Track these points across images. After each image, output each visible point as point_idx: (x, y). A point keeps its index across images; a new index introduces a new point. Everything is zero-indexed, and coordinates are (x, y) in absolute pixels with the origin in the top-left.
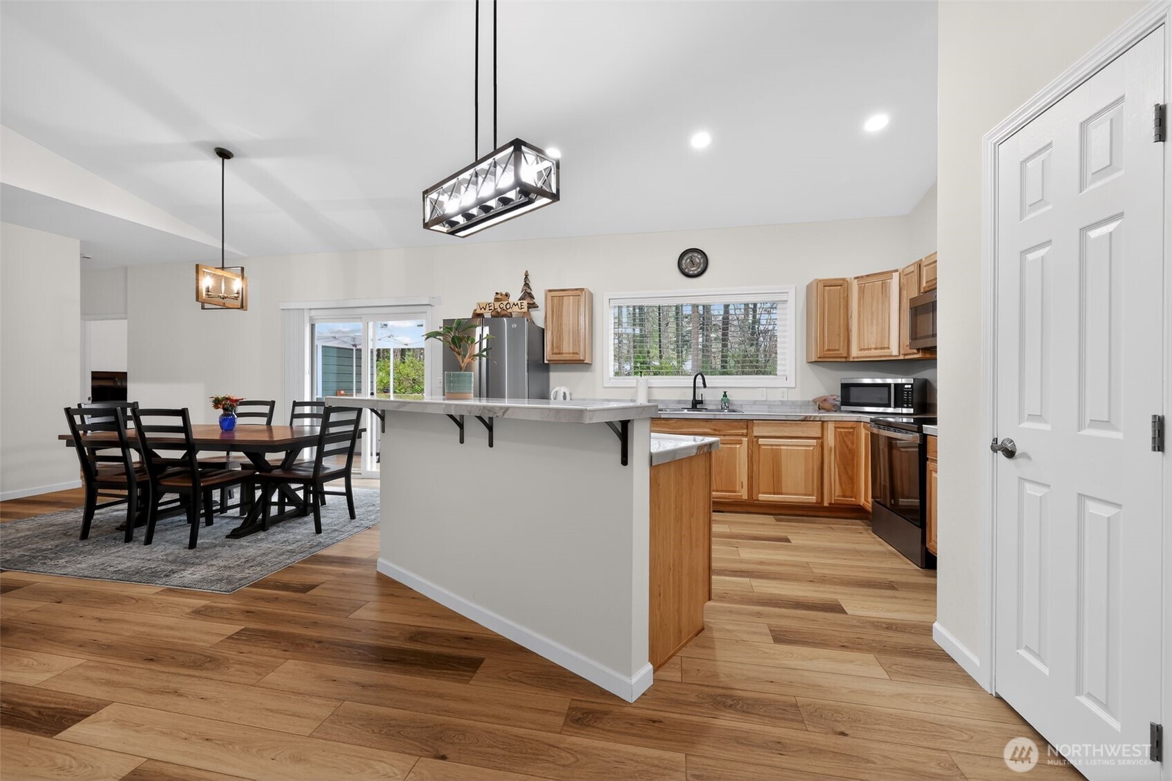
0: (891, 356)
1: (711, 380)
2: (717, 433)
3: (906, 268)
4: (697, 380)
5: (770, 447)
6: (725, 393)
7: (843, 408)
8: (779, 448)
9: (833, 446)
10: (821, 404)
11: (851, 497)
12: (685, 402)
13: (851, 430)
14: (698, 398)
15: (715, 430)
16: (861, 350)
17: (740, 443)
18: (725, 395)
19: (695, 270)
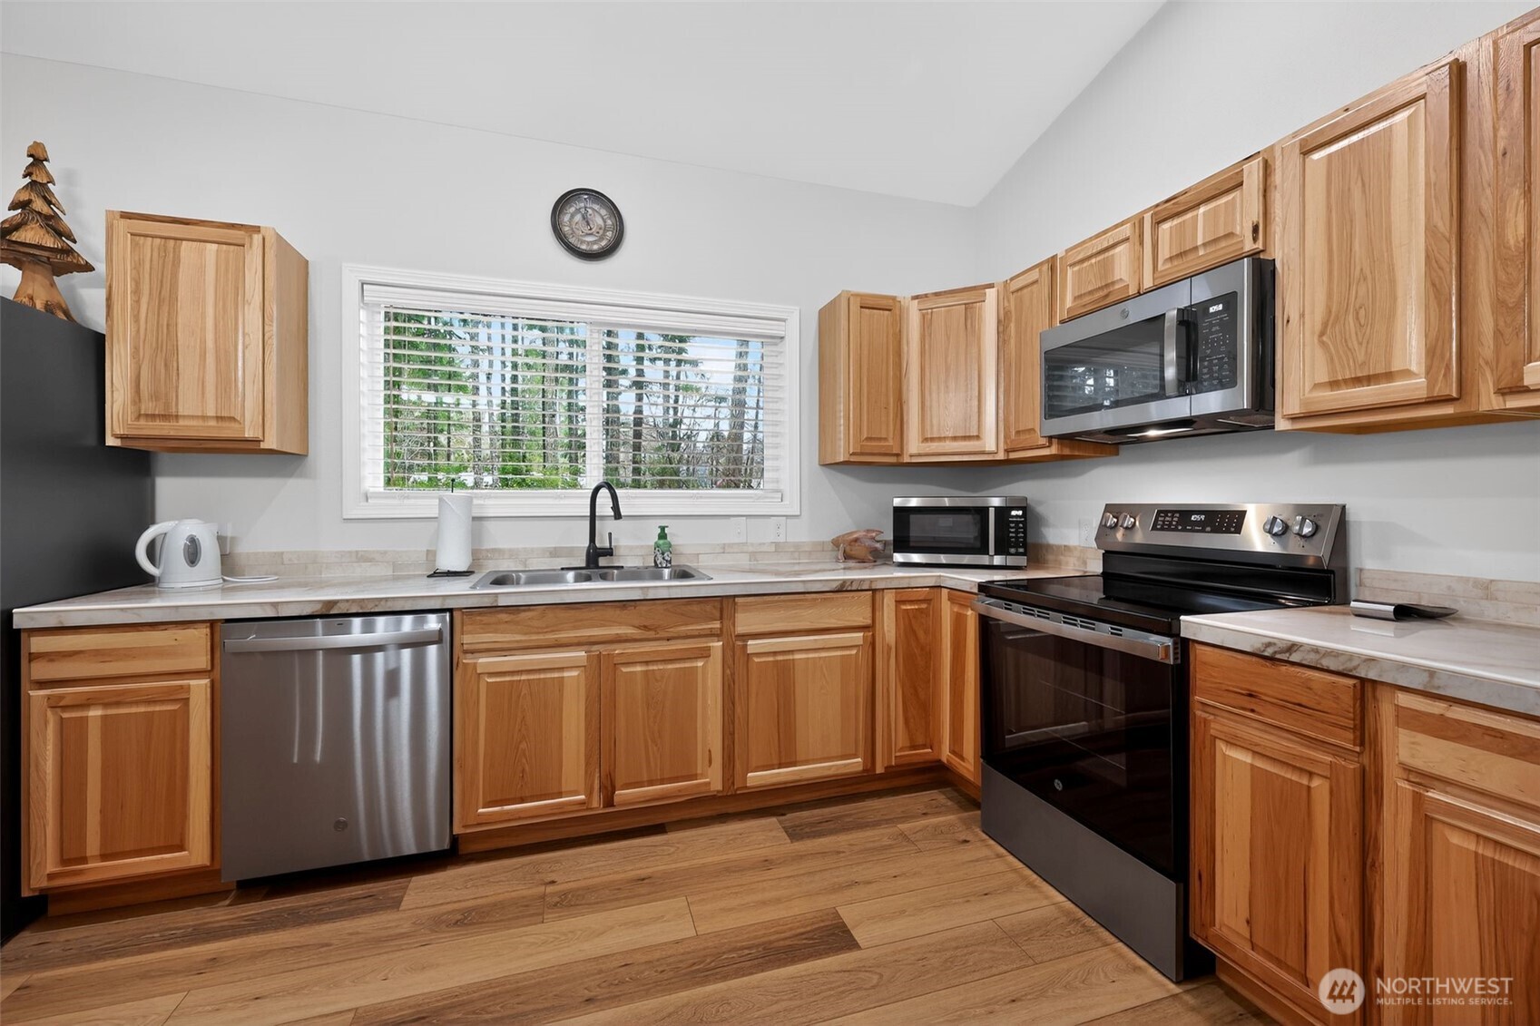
0: (983, 453)
1: (630, 500)
2: (651, 634)
3: (1012, 279)
4: (598, 501)
5: (771, 659)
6: (663, 529)
7: (898, 557)
8: (790, 657)
9: (893, 643)
10: (850, 550)
11: (924, 746)
12: (570, 552)
13: (924, 606)
14: (602, 542)
15: (645, 628)
16: (926, 440)
17: (705, 654)
18: (663, 536)
19: (595, 242)
